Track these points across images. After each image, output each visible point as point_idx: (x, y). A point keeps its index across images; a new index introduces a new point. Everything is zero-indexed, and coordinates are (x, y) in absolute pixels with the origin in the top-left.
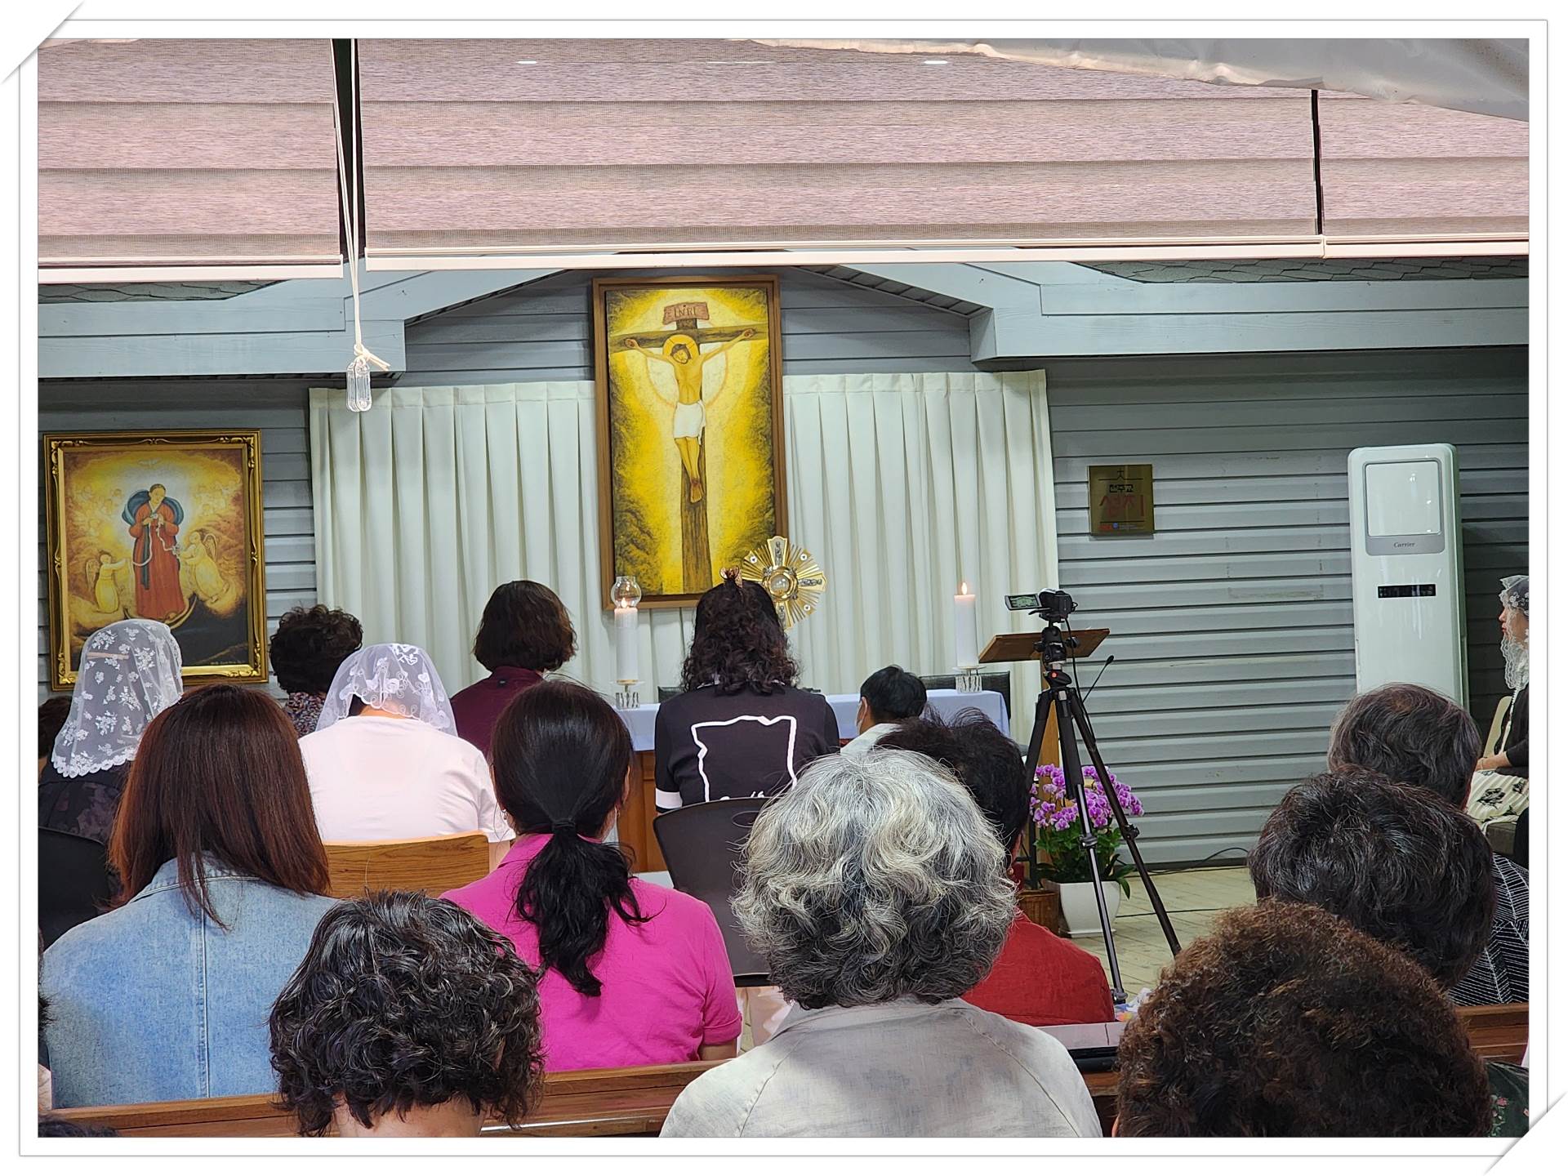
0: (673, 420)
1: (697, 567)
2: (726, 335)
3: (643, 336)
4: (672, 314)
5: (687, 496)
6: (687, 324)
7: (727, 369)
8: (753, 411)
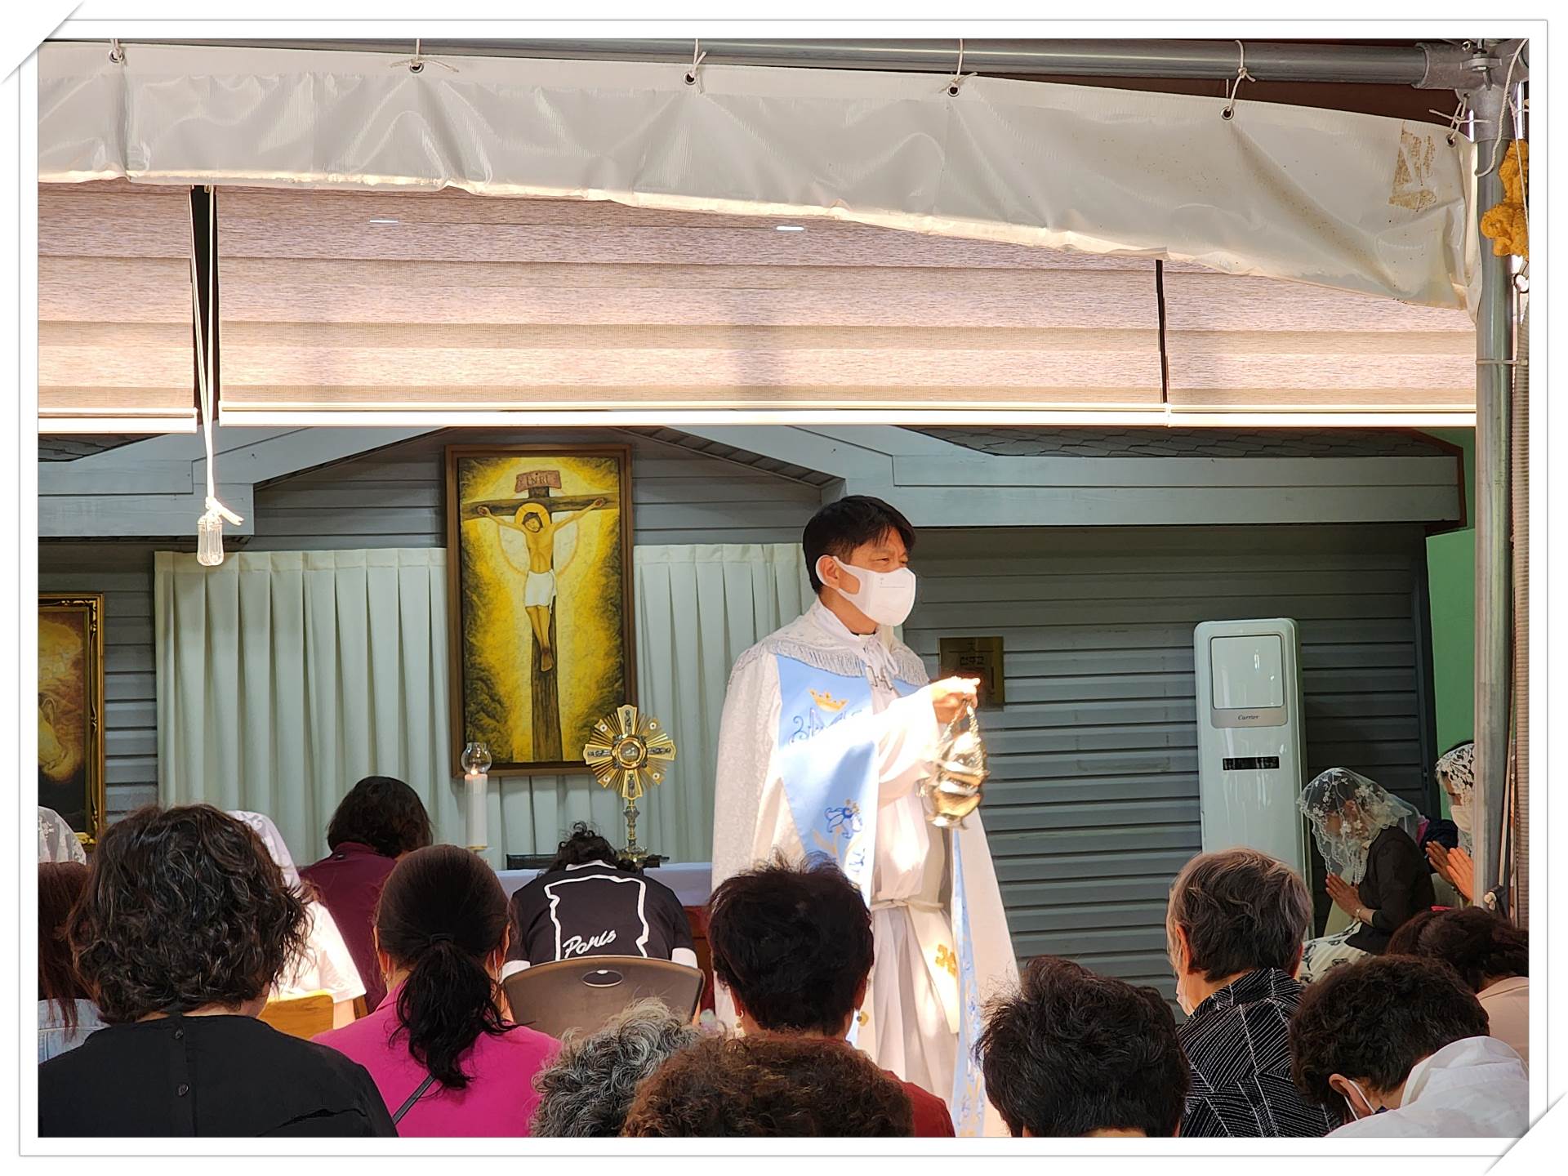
0: (524, 588)
1: (547, 736)
2: (577, 504)
3: (495, 503)
4: (525, 482)
5: (537, 665)
6: (539, 493)
7: (578, 538)
8: (603, 580)
